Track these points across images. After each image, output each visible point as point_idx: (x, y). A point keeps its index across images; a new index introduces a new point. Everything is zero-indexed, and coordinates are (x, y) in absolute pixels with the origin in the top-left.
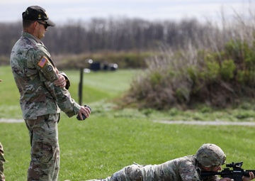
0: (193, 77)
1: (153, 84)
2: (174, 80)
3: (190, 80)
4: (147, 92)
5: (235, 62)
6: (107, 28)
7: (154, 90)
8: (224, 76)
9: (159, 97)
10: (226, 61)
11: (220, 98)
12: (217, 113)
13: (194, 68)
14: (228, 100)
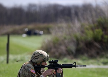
0: (78, 40)
1: (54, 43)
2: (66, 41)
3: (76, 41)
4: (51, 49)
5: (103, 31)
6: (38, 9)
7: (55, 47)
8: (96, 39)
9: (57, 51)
10: (97, 30)
11: (93, 52)
12: (91, 61)
13: (78, 34)
14: (98, 53)
